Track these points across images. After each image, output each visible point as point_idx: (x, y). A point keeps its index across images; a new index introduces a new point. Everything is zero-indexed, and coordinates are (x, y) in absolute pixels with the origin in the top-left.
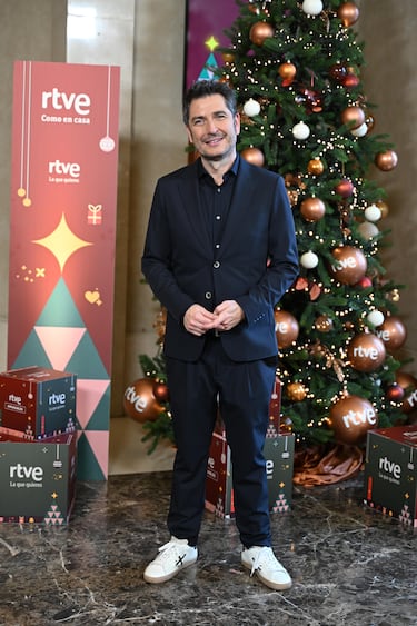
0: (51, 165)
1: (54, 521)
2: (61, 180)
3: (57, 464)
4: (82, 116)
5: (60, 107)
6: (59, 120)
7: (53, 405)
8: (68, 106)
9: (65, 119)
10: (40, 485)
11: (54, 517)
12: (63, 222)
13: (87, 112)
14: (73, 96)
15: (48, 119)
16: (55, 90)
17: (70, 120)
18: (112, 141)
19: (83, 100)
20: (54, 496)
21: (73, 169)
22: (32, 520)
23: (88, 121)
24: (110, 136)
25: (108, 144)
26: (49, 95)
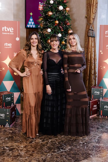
0: (5, 44)
1: (7, 126)
2: (7, 47)
3: (8, 113)
4: (12, 33)
5: (6, 31)
6: (6, 34)
7: (7, 100)
8: (8, 30)
9: (8, 34)
11: (7, 125)
12: (8, 57)
13: (13, 32)
14: (9, 28)
15: (4, 33)
16: (5, 27)
17: (9, 34)
18: (19, 38)
19: (12, 29)
20: (7, 121)
21: (10, 45)
22: (2, 126)
23: (13, 34)
24: (18, 37)
25: (18, 39)
26: (4, 28)
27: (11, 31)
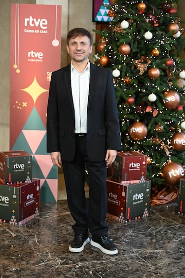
0: (29, 53)
1: (13, 223)
2: (34, 60)
4: (44, 30)
5: (33, 25)
6: (33, 31)
7: (16, 169)
8: (37, 24)
9: (36, 31)
10: (8, 205)
11: (13, 221)
12: (35, 80)
14: (39, 20)
15: (28, 31)
16: (31, 17)
17: (38, 31)
18: (58, 41)
19: (44, 22)
20: (13, 211)
21: (39, 55)
22: (5, 221)
23: (46, 32)
24: (57, 39)
25: (56, 43)
26: (28, 19)
27: (43, 26)
